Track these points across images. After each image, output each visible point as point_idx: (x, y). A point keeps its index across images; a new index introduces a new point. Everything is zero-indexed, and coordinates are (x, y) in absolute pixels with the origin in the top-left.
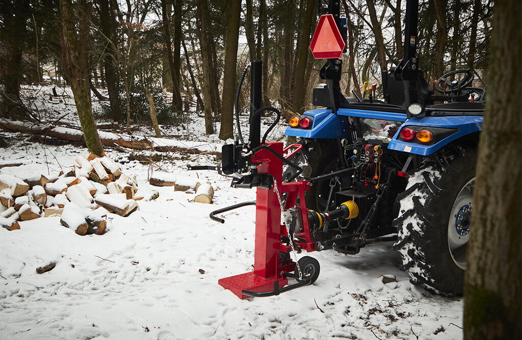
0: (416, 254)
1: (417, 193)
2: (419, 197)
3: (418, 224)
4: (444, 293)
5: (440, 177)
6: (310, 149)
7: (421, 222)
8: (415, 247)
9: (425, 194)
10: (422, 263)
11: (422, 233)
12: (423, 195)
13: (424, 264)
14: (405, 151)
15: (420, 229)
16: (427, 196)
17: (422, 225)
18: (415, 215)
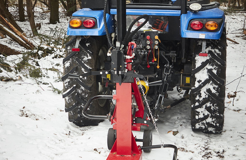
0: (212, 109)
1: (209, 67)
2: (211, 69)
3: (214, 88)
4: (217, 131)
5: (221, 53)
6: (87, 45)
7: (217, 86)
8: (211, 105)
9: (215, 67)
10: (217, 114)
11: (217, 94)
12: (214, 67)
13: (218, 114)
14: (200, 38)
15: (216, 91)
16: (217, 67)
17: (218, 88)
18: (211, 82)
